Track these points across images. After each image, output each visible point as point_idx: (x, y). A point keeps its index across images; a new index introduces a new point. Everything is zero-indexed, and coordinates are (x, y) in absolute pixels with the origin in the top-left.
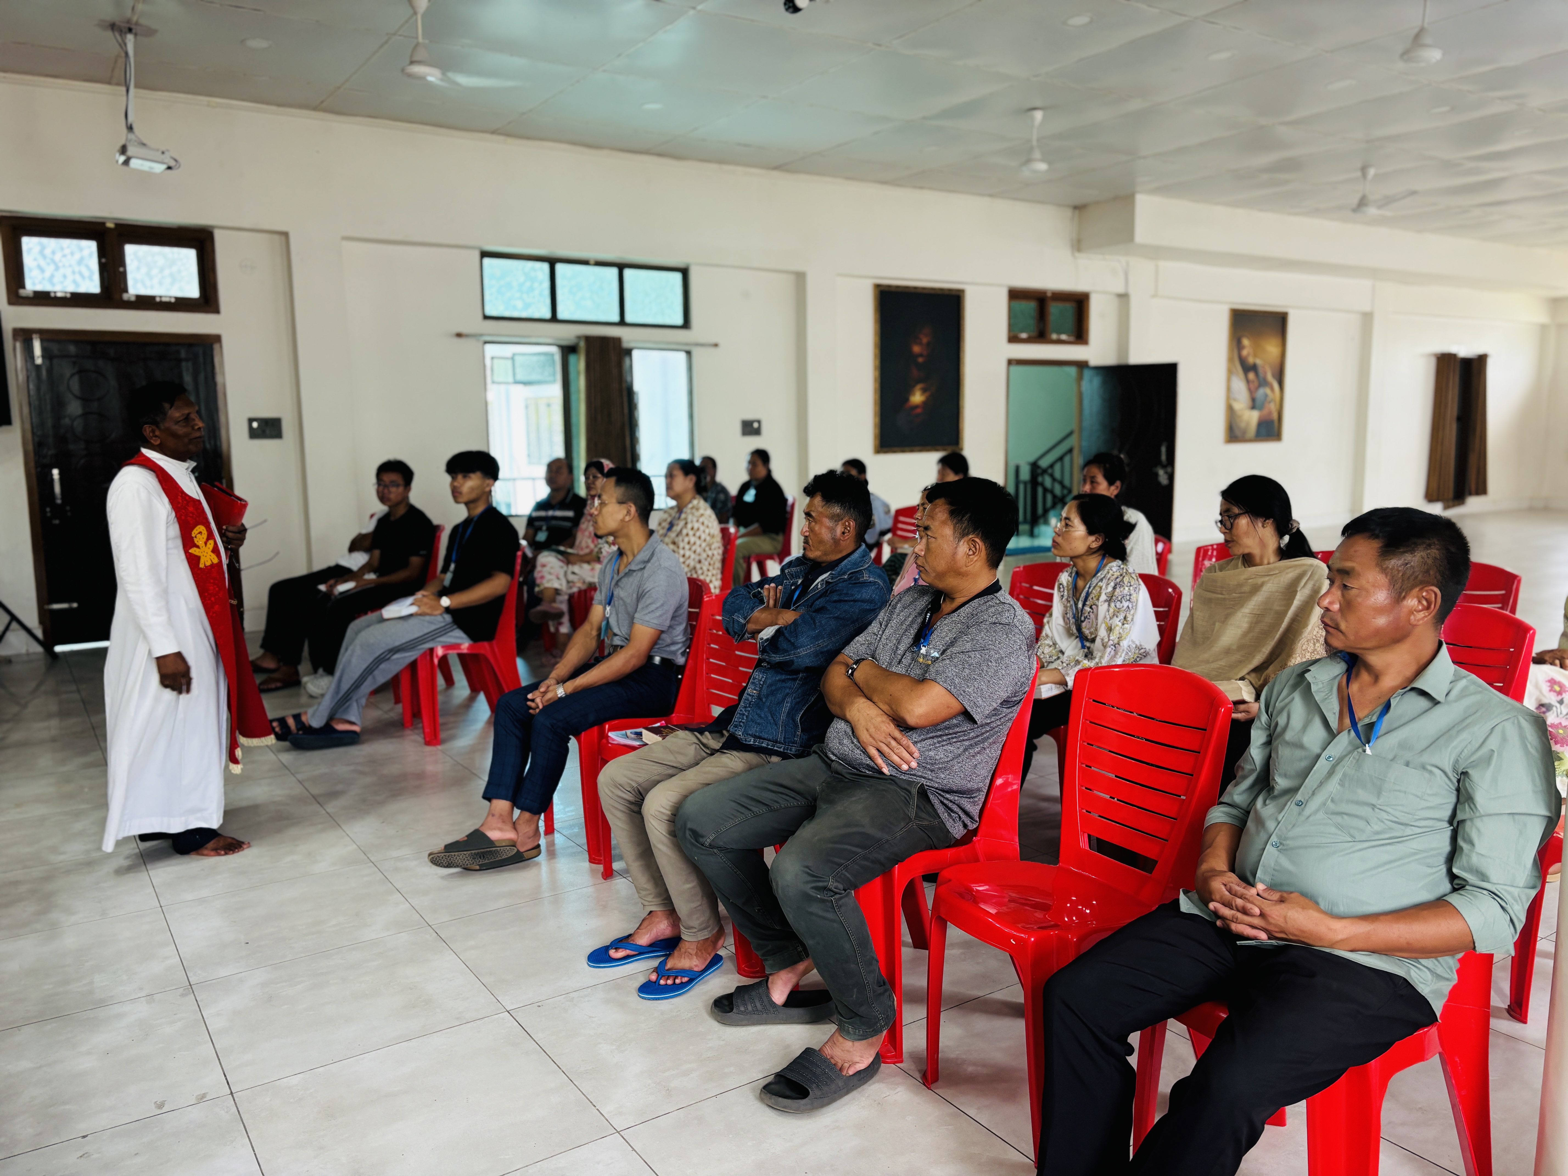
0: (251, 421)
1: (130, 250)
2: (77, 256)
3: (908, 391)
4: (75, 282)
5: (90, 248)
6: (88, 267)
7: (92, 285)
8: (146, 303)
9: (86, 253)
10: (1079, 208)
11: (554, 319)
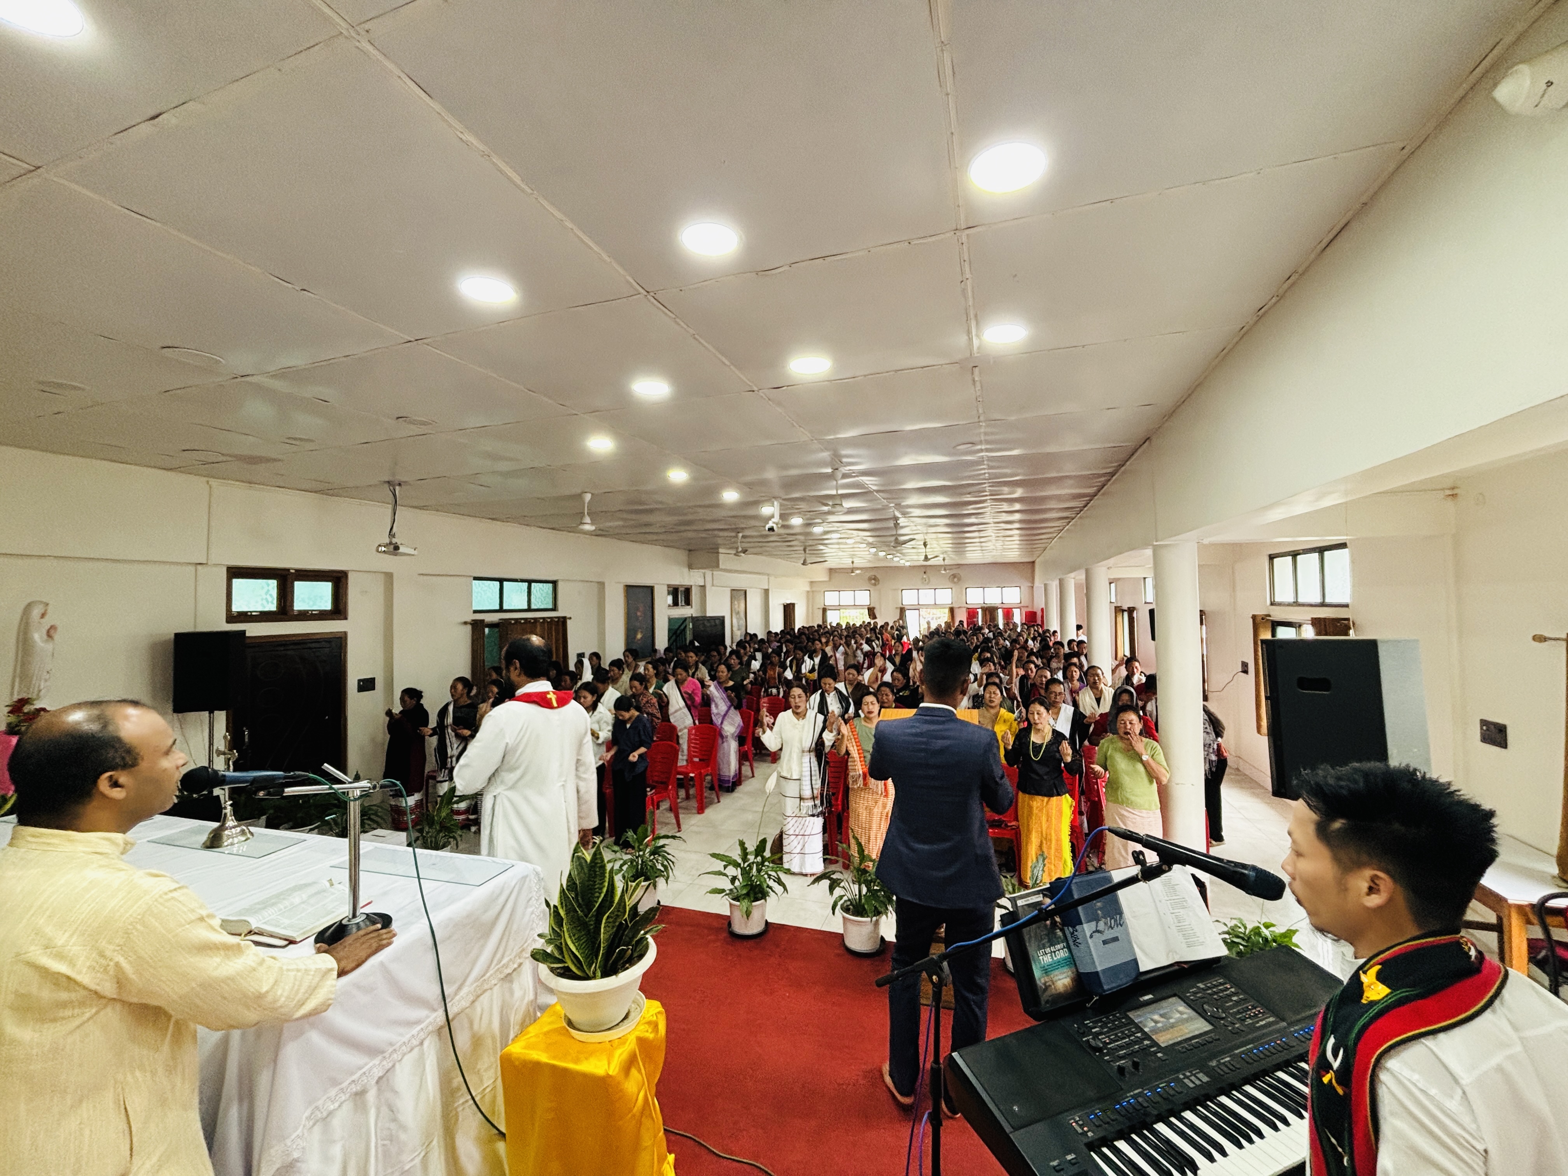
0: (359, 681)
1: (296, 584)
2: (265, 590)
3: (636, 634)
4: (263, 605)
5: (273, 584)
6: (271, 595)
7: (272, 607)
8: (305, 616)
9: (270, 588)
10: (690, 551)
11: (501, 610)
